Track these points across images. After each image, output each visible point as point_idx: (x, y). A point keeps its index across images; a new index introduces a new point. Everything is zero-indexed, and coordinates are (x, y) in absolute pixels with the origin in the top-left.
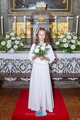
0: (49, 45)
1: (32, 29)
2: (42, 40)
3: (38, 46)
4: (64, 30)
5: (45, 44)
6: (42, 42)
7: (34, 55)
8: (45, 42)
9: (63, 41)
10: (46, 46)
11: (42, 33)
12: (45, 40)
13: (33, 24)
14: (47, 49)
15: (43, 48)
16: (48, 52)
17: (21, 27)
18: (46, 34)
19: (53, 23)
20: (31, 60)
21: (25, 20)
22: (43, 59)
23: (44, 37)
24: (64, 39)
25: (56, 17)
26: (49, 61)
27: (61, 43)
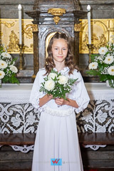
0: (75, 72)
1: (36, 34)
2: (60, 60)
3: (52, 75)
4: (106, 36)
5: (67, 69)
6: (59, 66)
7: (42, 95)
8: (67, 64)
9: (106, 61)
10: (70, 73)
11: (61, 45)
12: (66, 59)
13: (38, 23)
14: (73, 82)
15: (63, 80)
16: (74, 87)
17: (12, 29)
18: (69, 47)
19: (83, 21)
20: (37, 107)
21: (20, 13)
22: (64, 103)
23: (65, 53)
24: (109, 57)
25: (89, 8)
26: (77, 107)
27: (102, 65)
